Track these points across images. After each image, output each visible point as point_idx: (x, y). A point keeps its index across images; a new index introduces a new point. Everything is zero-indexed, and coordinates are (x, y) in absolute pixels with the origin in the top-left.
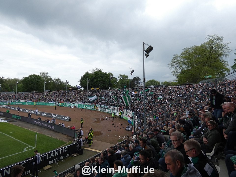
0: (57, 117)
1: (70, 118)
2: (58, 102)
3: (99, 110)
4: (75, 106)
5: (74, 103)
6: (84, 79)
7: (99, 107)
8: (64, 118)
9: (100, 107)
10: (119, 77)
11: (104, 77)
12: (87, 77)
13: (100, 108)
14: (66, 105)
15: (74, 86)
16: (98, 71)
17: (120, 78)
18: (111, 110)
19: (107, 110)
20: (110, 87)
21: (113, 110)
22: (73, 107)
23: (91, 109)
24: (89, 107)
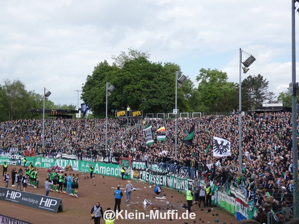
0: (23, 199)
1: (61, 202)
2: (20, 154)
3: (141, 178)
4: (70, 167)
5: (65, 155)
6: (94, 85)
7: (141, 170)
8: (43, 203)
9: (145, 170)
10: (198, 79)
12: (102, 79)
14: (43, 164)
15: (62, 105)
16: (136, 59)
17: (204, 82)
18: (180, 181)
19: (167, 180)
20: (175, 109)
21: (185, 180)
22: (63, 168)
23: (116, 175)
24: (112, 170)
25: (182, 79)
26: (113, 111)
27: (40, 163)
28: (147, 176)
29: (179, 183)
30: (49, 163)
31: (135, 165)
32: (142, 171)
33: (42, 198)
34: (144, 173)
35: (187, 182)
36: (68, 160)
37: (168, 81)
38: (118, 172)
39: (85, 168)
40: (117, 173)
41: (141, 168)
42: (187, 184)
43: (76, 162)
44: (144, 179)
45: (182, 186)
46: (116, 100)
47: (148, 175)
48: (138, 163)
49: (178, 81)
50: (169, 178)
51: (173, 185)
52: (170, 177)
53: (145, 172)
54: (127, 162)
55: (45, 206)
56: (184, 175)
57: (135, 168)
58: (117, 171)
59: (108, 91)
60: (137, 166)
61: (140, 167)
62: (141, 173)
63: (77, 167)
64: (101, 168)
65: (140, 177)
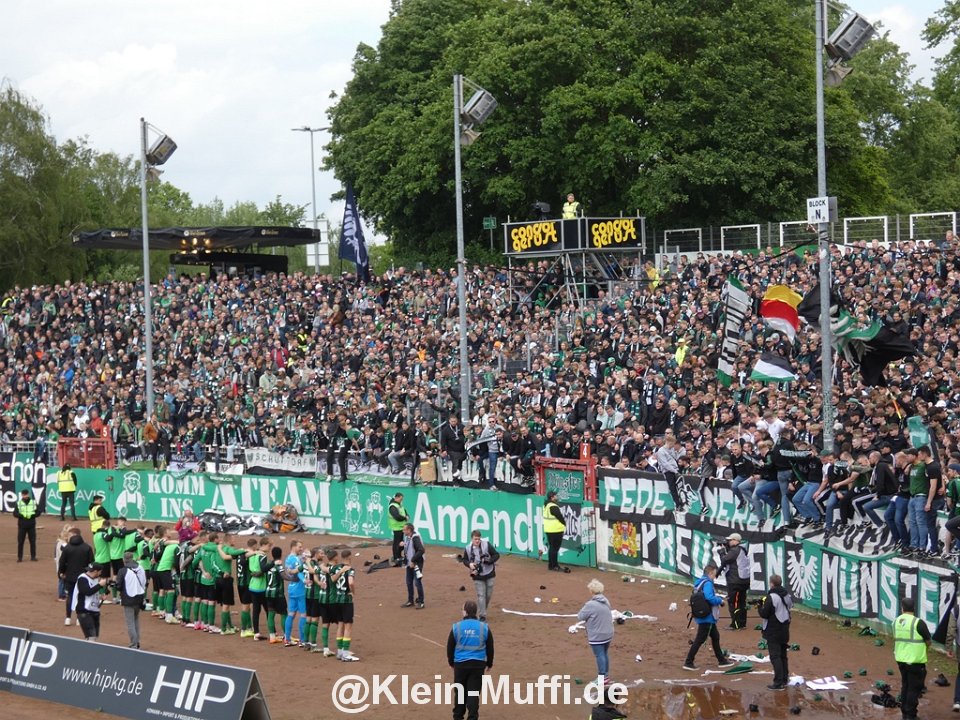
0: (66, 674)
1: (255, 688)
3: (654, 560)
4: (290, 513)
5: (262, 457)
6: (388, 96)
7: (648, 518)
8: (168, 695)
9: (668, 518)
10: (934, 33)
11: (702, 42)
12: (428, 60)
13: (667, 538)
14: (153, 501)
15: (229, 206)
18: (855, 568)
19: (786, 565)
20: (815, 194)
21: (884, 567)
22: (257, 520)
23: (522, 547)
24: (502, 523)
25: (848, 37)
26: (490, 223)
27: (138, 499)
28: (682, 550)
29: (849, 581)
30: (183, 496)
31: (617, 494)
32: (653, 526)
33: (163, 670)
34: (666, 533)
35: (893, 572)
36: (275, 481)
37: (774, 57)
38: (530, 531)
39: (361, 516)
40: (524, 538)
41: (648, 511)
42: (894, 582)
43: (317, 488)
44: (666, 566)
45: (868, 593)
46: (503, 166)
47: (688, 543)
48: (629, 484)
49: (828, 48)
50: (798, 560)
51: (818, 591)
52: (802, 552)
53: (669, 528)
54: (576, 481)
55: (178, 704)
56: (873, 540)
57: (615, 509)
58: (523, 525)
59: (463, 118)
60: (626, 500)
61: (642, 506)
62: (648, 537)
63: (325, 511)
64: (442, 511)
65: (645, 555)
